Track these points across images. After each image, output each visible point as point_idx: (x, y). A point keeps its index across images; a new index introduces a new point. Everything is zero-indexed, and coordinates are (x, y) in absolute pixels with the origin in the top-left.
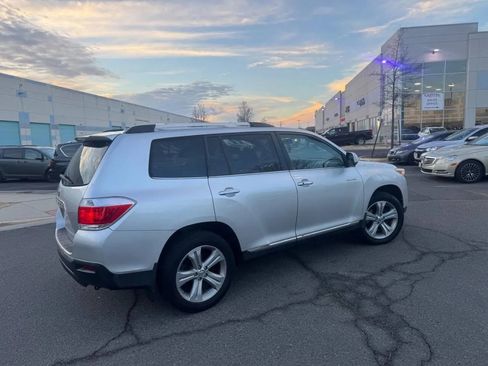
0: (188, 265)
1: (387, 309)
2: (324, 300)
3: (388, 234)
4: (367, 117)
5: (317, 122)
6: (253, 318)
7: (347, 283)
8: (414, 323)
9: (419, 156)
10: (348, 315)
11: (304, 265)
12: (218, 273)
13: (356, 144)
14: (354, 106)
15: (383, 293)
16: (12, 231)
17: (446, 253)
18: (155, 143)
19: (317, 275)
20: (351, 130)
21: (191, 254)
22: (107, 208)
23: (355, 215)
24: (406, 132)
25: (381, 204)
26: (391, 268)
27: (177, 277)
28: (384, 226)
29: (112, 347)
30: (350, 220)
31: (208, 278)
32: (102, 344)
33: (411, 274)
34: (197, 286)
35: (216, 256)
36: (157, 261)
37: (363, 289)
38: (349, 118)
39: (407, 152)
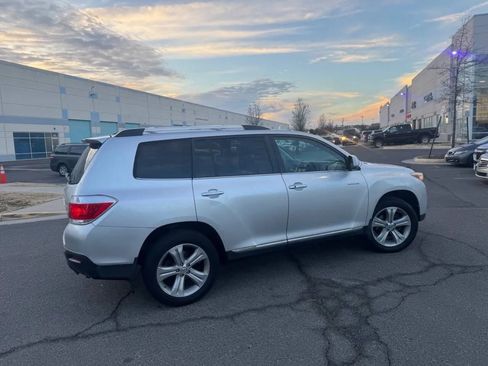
0: (170, 261)
1: (365, 320)
2: (304, 305)
3: (400, 242)
4: (435, 114)
5: (382, 118)
6: (227, 317)
7: (336, 290)
8: (384, 338)
9: (478, 158)
10: (321, 323)
11: (300, 268)
12: (201, 270)
13: (420, 142)
14: (420, 101)
15: (368, 304)
16: (55, 221)
17: (457, 266)
18: (141, 145)
19: (309, 280)
20: (417, 128)
21: (172, 251)
22: (90, 205)
23: (356, 220)
24: (477, 130)
25: (392, 210)
26: (389, 279)
27: (158, 272)
28: (395, 234)
29: (94, 330)
30: (352, 226)
31: (190, 275)
32: (86, 326)
33: (409, 287)
34: (179, 282)
35: (199, 255)
36: (137, 255)
37: (349, 298)
38: (415, 114)
39: (467, 153)
